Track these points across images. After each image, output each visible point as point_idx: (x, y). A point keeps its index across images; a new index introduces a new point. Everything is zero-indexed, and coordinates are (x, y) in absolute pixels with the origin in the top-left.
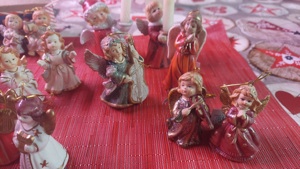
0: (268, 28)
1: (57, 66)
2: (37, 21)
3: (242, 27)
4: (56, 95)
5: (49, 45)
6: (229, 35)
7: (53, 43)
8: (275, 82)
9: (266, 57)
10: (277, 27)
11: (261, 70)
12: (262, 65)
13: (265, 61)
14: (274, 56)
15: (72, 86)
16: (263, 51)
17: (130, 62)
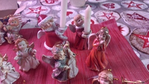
0: (138, 19)
1: (25, 57)
2: (11, 24)
3: (124, 18)
4: (26, 72)
5: (20, 47)
6: (118, 24)
7: (22, 46)
8: (146, 58)
9: (139, 40)
10: (143, 17)
11: (137, 49)
12: (138, 46)
13: (139, 43)
14: (143, 39)
15: (34, 67)
16: (137, 36)
17: (68, 57)
